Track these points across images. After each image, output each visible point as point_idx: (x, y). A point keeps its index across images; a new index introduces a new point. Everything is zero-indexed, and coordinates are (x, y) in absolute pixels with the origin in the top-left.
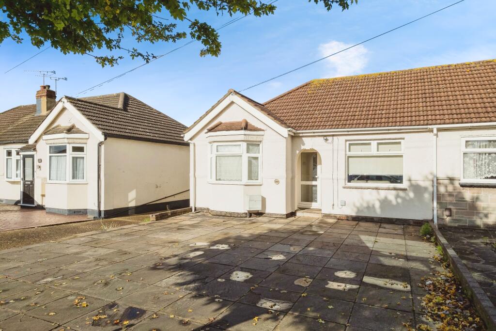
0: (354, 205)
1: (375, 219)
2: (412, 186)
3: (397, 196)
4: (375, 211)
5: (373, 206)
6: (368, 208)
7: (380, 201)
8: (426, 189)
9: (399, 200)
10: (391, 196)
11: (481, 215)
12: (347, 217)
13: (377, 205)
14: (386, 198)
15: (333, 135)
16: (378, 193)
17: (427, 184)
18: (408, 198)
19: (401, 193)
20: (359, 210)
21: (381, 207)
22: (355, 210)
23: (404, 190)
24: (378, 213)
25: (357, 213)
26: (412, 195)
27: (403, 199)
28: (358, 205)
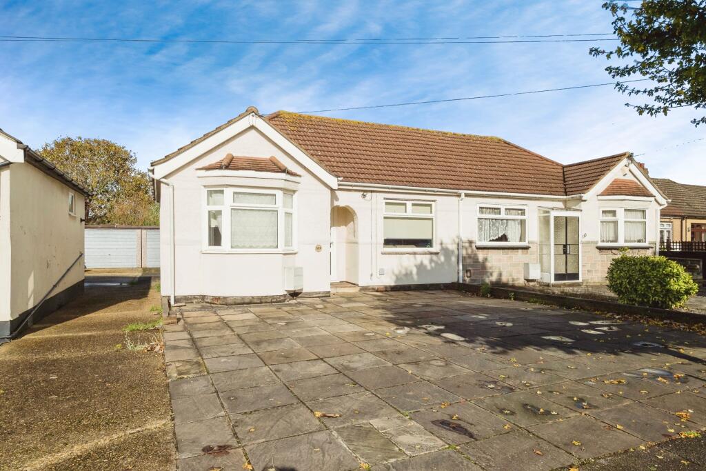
0: (393, 273)
1: (412, 287)
2: (443, 249)
3: (431, 261)
4: (412, 278)
5: (411, 273)
6: (406, 275)
7: (416, 266)
8: (453, 252)
9: (433, 265)
10: (426, 260)
11: (489, 274)
12: (386, 287)
13: (415, 271)
14: (422, 263)
15: (372, 191)
16: (415, 258)
17: (453, 247)
18: (439, 262)
19: (434, 257)
20: (398, 278)
21: (418, 273)
22: (394, 278)
23: (437, 254)
24: (416, 280)
25: (395, 282)
26: (442, 258)
27: (436, 263)
28: (397, 272)
